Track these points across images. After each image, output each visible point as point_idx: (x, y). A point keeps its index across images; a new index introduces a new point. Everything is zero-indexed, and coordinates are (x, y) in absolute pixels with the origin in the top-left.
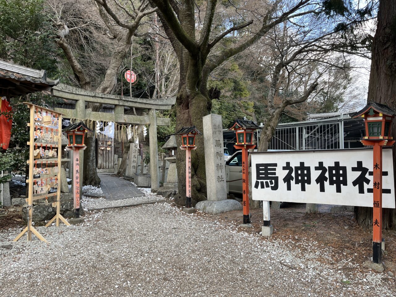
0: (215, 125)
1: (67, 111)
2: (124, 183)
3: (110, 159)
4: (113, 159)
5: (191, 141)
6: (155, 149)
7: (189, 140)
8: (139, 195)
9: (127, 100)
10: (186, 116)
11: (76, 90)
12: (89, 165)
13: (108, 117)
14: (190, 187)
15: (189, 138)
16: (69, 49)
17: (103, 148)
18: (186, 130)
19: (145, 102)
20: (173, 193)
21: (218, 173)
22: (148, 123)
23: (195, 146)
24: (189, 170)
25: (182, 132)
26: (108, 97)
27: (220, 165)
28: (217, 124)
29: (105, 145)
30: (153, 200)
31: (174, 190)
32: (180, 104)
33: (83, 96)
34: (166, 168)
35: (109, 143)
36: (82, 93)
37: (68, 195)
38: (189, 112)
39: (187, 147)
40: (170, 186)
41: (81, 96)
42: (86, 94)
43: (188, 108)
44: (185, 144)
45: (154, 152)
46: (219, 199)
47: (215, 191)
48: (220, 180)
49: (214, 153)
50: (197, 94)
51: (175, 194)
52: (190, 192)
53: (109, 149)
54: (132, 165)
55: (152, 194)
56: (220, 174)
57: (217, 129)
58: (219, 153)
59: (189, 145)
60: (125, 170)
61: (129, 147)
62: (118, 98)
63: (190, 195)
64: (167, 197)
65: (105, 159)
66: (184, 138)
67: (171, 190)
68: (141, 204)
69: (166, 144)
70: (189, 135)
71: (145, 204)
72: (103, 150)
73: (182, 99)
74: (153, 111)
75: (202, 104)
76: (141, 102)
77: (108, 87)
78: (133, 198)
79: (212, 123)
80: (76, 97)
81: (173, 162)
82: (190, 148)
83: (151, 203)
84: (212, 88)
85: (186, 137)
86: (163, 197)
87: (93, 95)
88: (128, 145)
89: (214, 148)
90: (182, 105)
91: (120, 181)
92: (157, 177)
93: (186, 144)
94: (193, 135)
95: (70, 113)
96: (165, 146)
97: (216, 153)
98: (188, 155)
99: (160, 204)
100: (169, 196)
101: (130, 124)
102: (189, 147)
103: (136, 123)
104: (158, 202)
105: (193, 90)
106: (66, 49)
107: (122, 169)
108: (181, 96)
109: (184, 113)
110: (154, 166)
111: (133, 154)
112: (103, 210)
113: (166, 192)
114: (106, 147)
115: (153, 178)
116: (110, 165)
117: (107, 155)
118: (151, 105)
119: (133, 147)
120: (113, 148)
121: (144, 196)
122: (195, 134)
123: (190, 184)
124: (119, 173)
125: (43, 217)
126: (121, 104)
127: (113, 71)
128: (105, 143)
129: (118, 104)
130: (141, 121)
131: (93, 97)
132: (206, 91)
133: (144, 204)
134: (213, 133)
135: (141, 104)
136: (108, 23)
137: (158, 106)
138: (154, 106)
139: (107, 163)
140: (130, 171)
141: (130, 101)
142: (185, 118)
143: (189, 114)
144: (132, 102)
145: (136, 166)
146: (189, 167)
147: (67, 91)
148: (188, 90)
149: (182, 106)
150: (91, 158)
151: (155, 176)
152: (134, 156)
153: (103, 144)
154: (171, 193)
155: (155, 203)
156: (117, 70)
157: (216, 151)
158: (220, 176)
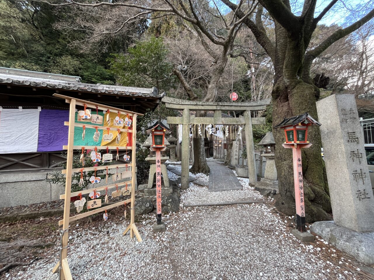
0: (343, 110)
1: (175, 119)
2: (228, 172)
3: (221, 153)
4: (223, 152)
5: (300, 136)
6: (251, 146)
7: (298, 134)
8: (237, 188)
9: (224, 105)
10: (285, 109)
11: (182, 101)
12: (200, 158)
13: (208, 121)
14: (302, 201)
15: (298, 131)
16: (181, 75)
17: (216, 145)
18: (292, 120)
19: (240, 105)
20: (272, 192)
21: (357, 185)
22: (243, 123)
23: (308, 142)
24: (300, 178)
25: (284, 124)
26: (208, 104)
27: (359, 171)
28: (348, 108)
29: (217, 143)
30: (249, 198)
31: (273, 189)
32: (276, 98)
33: (187, 106)
34: (263, 161)
35: (220, 142)
36: (186, 103)
37: (168, 190)
38: (289, 104)
39: (295, 144)
40: (268, 182)
41: (186, 106)
42: (190, 104)
43: (288, 100)
44: (289, 140)
45: (250, 149)
46: (364, 230)
47: (355, 215)
48: (363, 197)
49: (346, 153)
50: (299, 82)
51: (275, 194)
52: (302, 209)
53: (220, 145)
54: (235, 158)
55: (250, 187)
56: (361, 187)
57: (349, 116)
58: (356, 152)
59: (298, 142)
60: (230, 161)
61: (232, 144)
62: (216, 104)
63: (302, 213)
64: (265, 196)
65: (218, 152)
66: (288, 133)
67: (270, 188)
68: (236, 204)
69: (262, 141)
70: (297, 127)
71: (241, 203)
72: (216, 146)
73: (279, 92)
74: (247, 112)
75: (307, 92)
76: (236, 105)
77: (210, 98)
78: (232, 190)
79: (338, 106)
80: (182, 107)
81: (270, 159)
82: (300, 146)
83: (247, 203)
84: (318, 76)
85: (292, 131)
86: (261, 194)
87: (195, 103)
88: (231, 142)
89: (345, 146)
90: (279, 97)
91: (226, 169)
92: (254, 171)
93: (293, 140)
94: (304, 127)
95: (178, 119)
96: (261, 143)
97: (349, 152)
98: (296, 155)
99: (257, 206)
100: (268, 195)
101: (227, 125)
102: (298, 145)
103: (232, 123)
104: (255, 203)
105: (293, 79)
106: (178, 75)
107: (228, 160)
108: (278, 88)
109: (282, 106)
110: (251, 161)
111: (235, 149)
112: (197, 207)
113: (264, 189)
114: (218, 144)
115: (251, 172)
116: (221, 156)
117: (219, 150)
118: (246, 107)
119: (235, 144)
120: (223, 145)
121: (242, 189)
122: (307, 125)
123: (303, 197)
124: (226, 163)
125: (142, 211)
126: (218, 109)
127: (213, 85)
128: (217, 142)
129: (216, 109)
130: (237, 122)
131: (195, 105)
132: (310, 80)
133: (239, 203)
134: (342, 122)
135: (236, 107)
136: (208, 49)
137: (253, 107)
138: (249, 107)
139: (220, 155)
140: (234, 162)
141: (227, 106)
142: (284, 110)
143: (289, 107)
144: (228, 106)
145: (238, 158)
146: (300, 173)
147: (175, 103)
148: (286, 80)
149: (280, 99)
150: (202, 153)
151: (253, 170)
152: (236, 151)
153: (216, 142)
154: (270, 193)
155: (251, 203)
156: (217, 83)
157: (349, 149)
158: (362, 191)
